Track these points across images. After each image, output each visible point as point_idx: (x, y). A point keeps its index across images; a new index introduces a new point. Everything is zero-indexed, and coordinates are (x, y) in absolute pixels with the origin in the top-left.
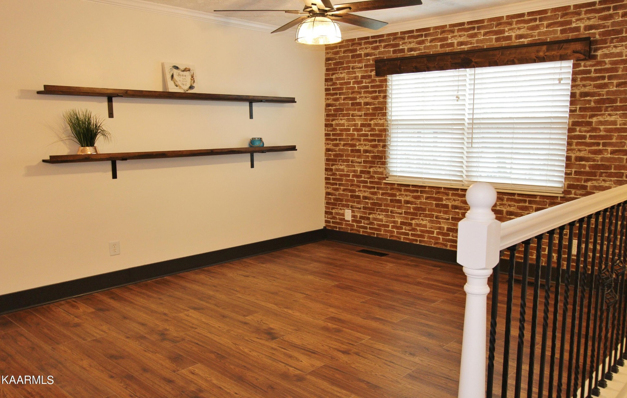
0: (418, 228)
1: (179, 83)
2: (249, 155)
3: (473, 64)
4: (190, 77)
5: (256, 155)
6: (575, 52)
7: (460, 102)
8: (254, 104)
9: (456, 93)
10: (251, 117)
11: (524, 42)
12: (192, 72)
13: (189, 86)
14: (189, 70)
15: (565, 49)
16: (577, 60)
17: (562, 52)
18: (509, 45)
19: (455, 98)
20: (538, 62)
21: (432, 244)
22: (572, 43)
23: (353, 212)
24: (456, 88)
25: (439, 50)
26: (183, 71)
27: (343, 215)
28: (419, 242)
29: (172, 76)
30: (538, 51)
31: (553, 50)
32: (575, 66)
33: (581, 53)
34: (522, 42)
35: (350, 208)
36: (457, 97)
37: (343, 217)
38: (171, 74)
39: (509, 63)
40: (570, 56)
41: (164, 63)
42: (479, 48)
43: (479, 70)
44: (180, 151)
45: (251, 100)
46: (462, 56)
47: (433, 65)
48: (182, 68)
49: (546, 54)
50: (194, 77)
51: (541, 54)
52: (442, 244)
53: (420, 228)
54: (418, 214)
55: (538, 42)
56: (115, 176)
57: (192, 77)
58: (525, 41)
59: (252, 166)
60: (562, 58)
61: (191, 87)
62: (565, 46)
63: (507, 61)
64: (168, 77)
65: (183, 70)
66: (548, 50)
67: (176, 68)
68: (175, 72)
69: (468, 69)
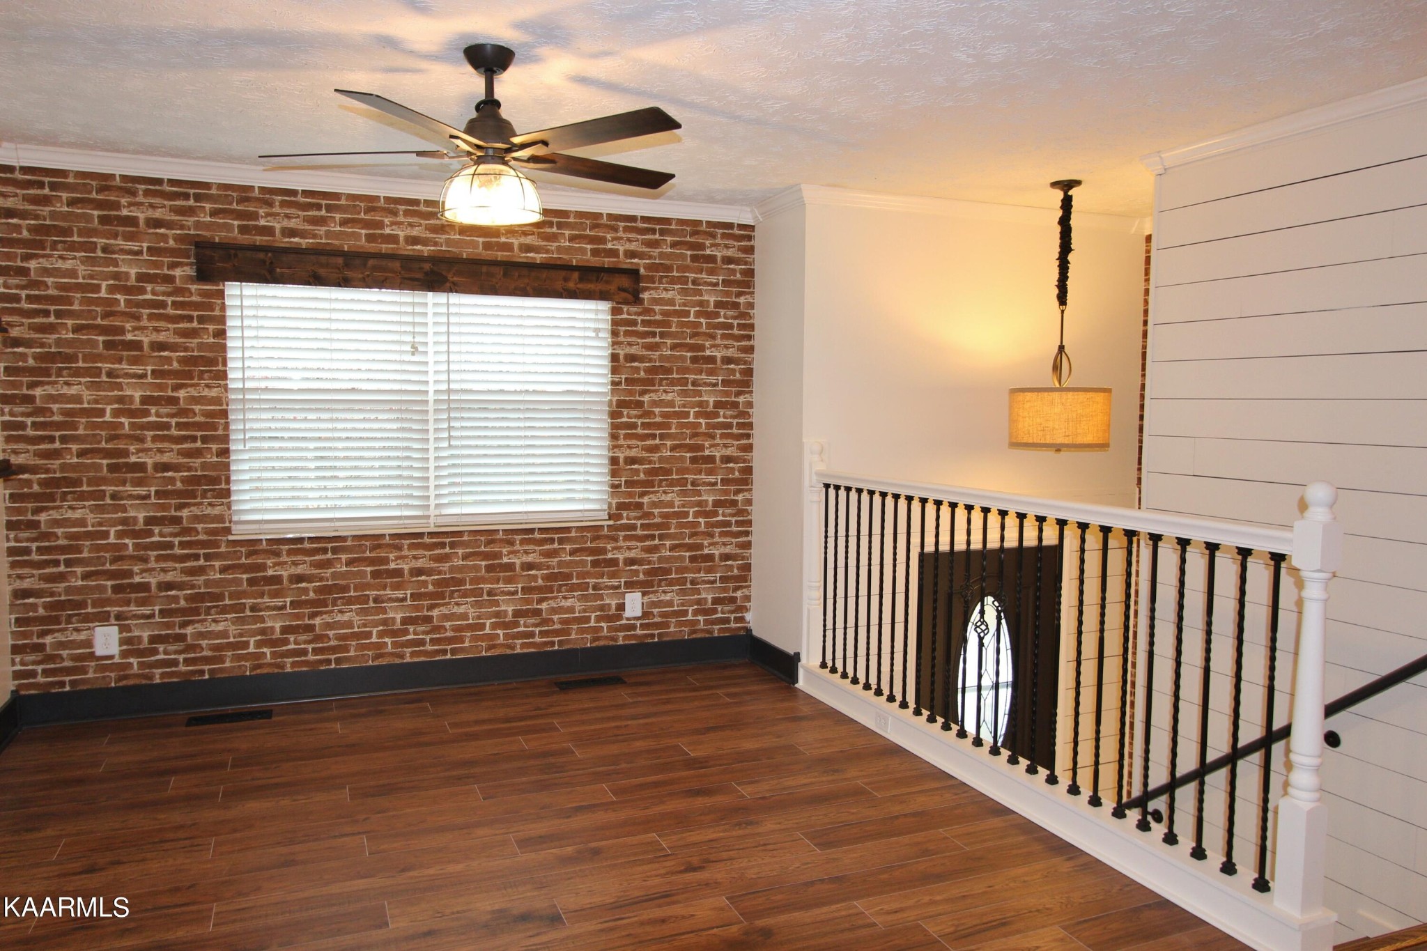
0: (331, 633)
3: (448, 285)
6: (621, 289)
7: (416, 358)
9: (409, 338)
11: (535, 258)
15: (607, 282)
16: (618, 303)
17: (600, 287)
18: (508, 259)
19: (408, 348)
20: (566, 298)
21: (368, 661)
22: (617, 275)
23: (122, 629)
24: (410, 328)
25: (363, 244)
27: (89, 643)
28: (336, 664)
30: (566, 280)
31: (590, 281)
32: (615, 311)
33: (628, 292)
34: (532, 258)
35: (113, 622)
36: (413, 347)
37: (88, 650)
39: (518, 292)
40: (614, 294)
42: (452, 256)
43: (456, 298)
46: (427, 266)
47: (360, 276)
49: (580, 286)
51: (571, 285)
52: (391, 654)
53: (337, 632)
54: (330, 602)
55: (559, 263)
58: (538, 257)
60: (602, 296)
62: (605, 276)
63: (516, 289)
66: (581, 280)
69: (430, 294)
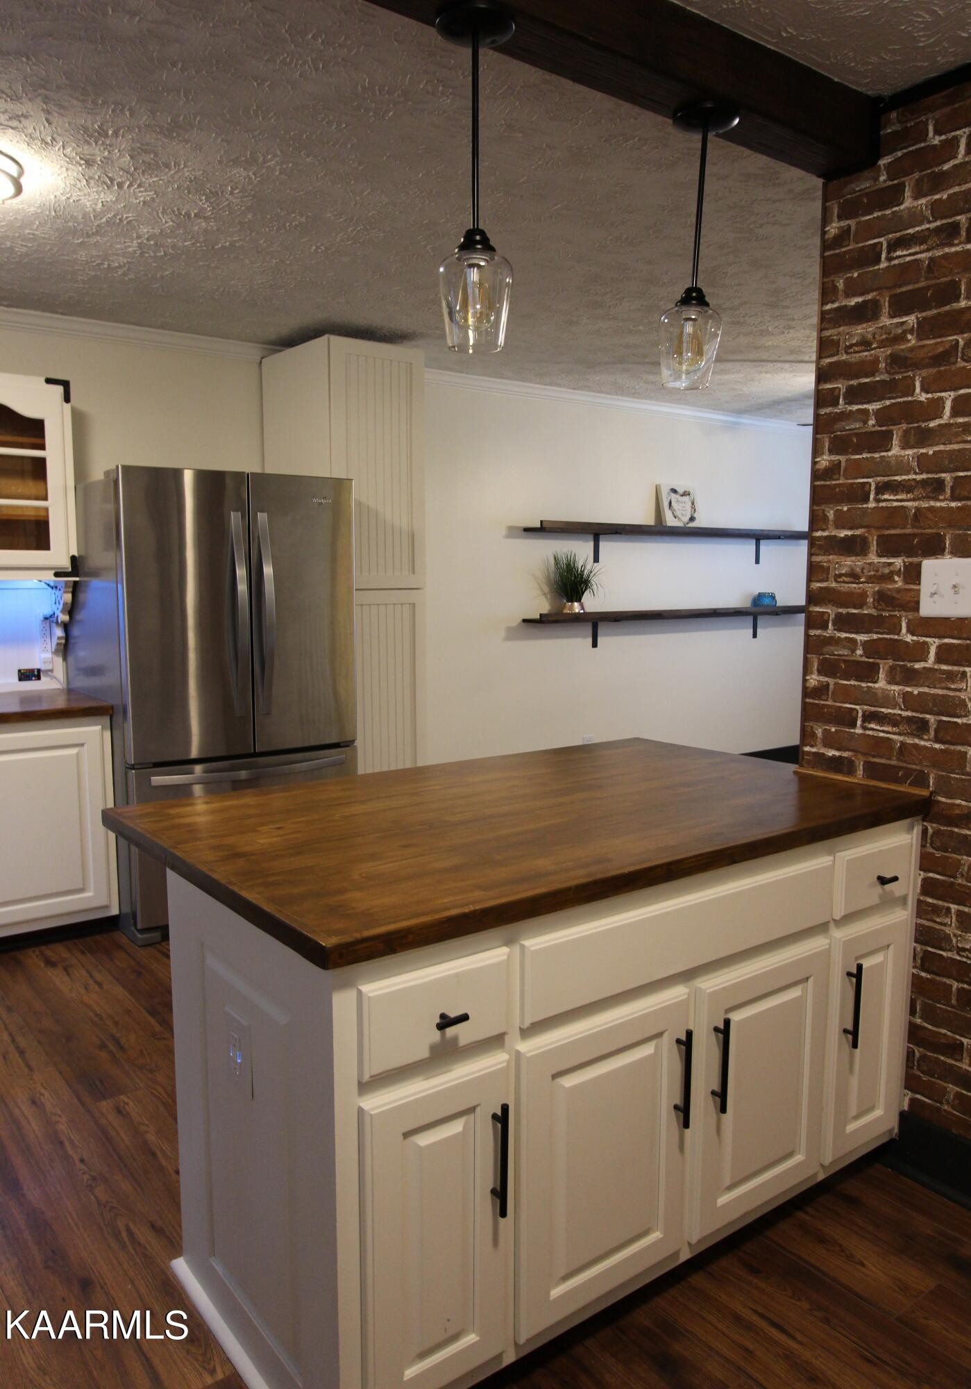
1: (678, 513)
2: (750, 619)
4: (690, 504)
5: (761, 620)
8: (762, 541)
10: (757, 561)
12: (692, 496)
13: (689, 516)
14: (689, 494)
26: (682, 496)
29: (670, 503)
38: (669, 500)
41: (660, 485)
44: (671, 611)
45: (758, 537)
48: (681, 491)
50: (695, 504)
56: (595, 645)
57: (693, 503)
59: (755, 636)
61: (692, 519)
64: (666, 504)
65: (682, 494)
67: (674, 491)
68: (673, 496)
